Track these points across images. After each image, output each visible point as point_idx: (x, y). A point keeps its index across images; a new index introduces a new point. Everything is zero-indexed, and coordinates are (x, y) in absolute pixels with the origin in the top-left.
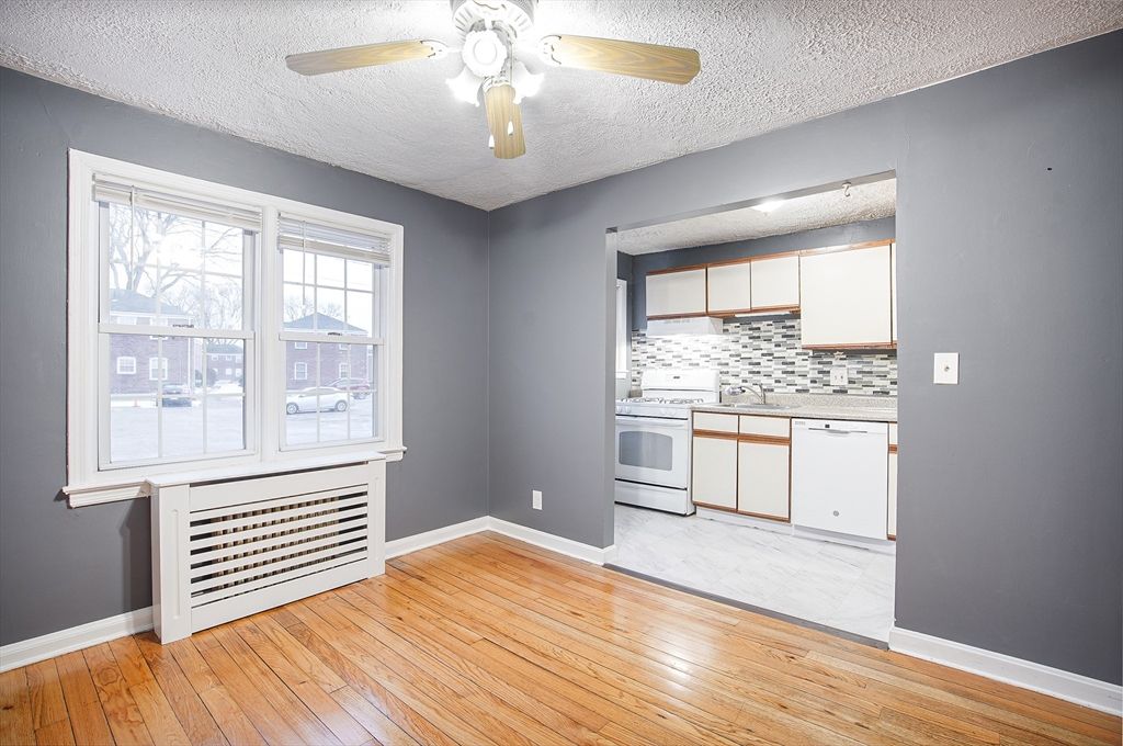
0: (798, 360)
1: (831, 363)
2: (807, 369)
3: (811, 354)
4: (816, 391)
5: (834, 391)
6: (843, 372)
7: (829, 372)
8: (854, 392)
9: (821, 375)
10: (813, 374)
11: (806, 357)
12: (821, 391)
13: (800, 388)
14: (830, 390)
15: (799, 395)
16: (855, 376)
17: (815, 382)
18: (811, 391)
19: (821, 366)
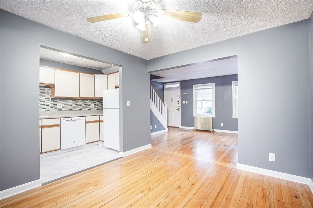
0: (46, 101)
1: (57, 102)
2: (49, 104)
3: (50, 99)
4: (52, 110)
5: (58, 110)
6: (61, 104)
7: (56, 104)
8: (64, 110)
9: (54, 105)
10: (51, 105)
11: (49, 100)
12: (53, 110)
13: (47, 109)
14: (57, 110)
15: (47, 112)
16: (64, 105)
17: (52, 107)
18: (51, 110)
19: (54, 103)
